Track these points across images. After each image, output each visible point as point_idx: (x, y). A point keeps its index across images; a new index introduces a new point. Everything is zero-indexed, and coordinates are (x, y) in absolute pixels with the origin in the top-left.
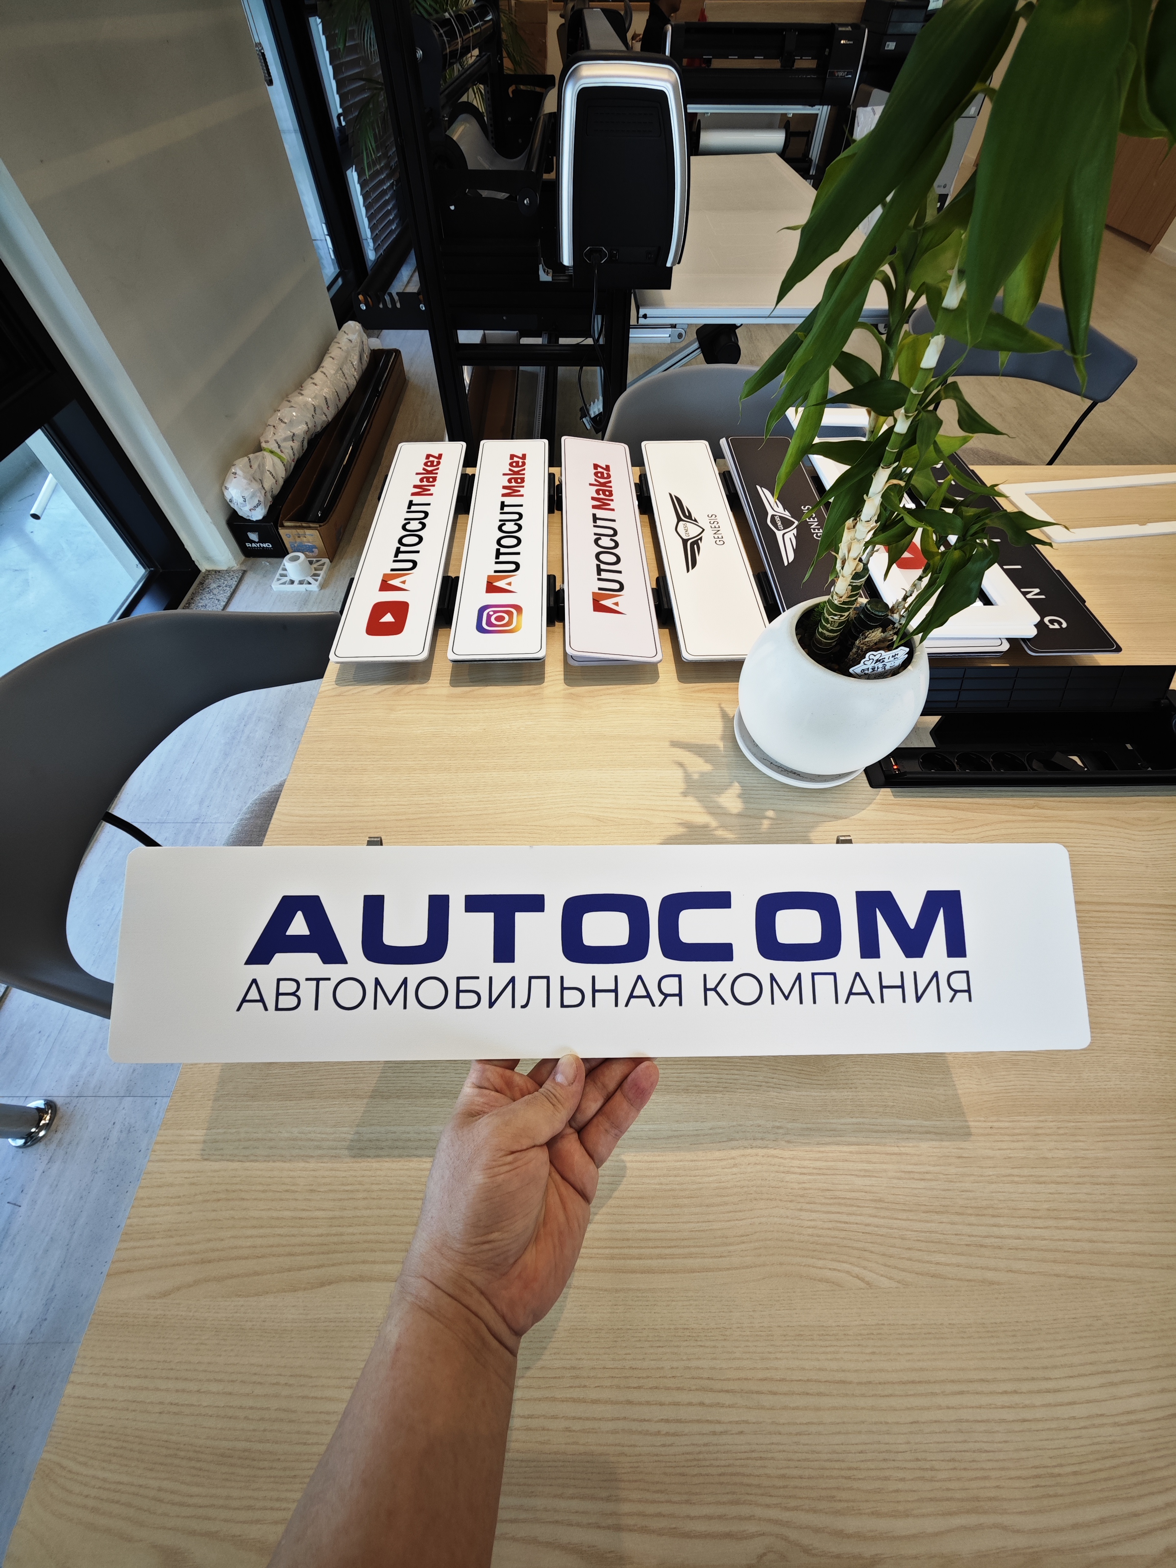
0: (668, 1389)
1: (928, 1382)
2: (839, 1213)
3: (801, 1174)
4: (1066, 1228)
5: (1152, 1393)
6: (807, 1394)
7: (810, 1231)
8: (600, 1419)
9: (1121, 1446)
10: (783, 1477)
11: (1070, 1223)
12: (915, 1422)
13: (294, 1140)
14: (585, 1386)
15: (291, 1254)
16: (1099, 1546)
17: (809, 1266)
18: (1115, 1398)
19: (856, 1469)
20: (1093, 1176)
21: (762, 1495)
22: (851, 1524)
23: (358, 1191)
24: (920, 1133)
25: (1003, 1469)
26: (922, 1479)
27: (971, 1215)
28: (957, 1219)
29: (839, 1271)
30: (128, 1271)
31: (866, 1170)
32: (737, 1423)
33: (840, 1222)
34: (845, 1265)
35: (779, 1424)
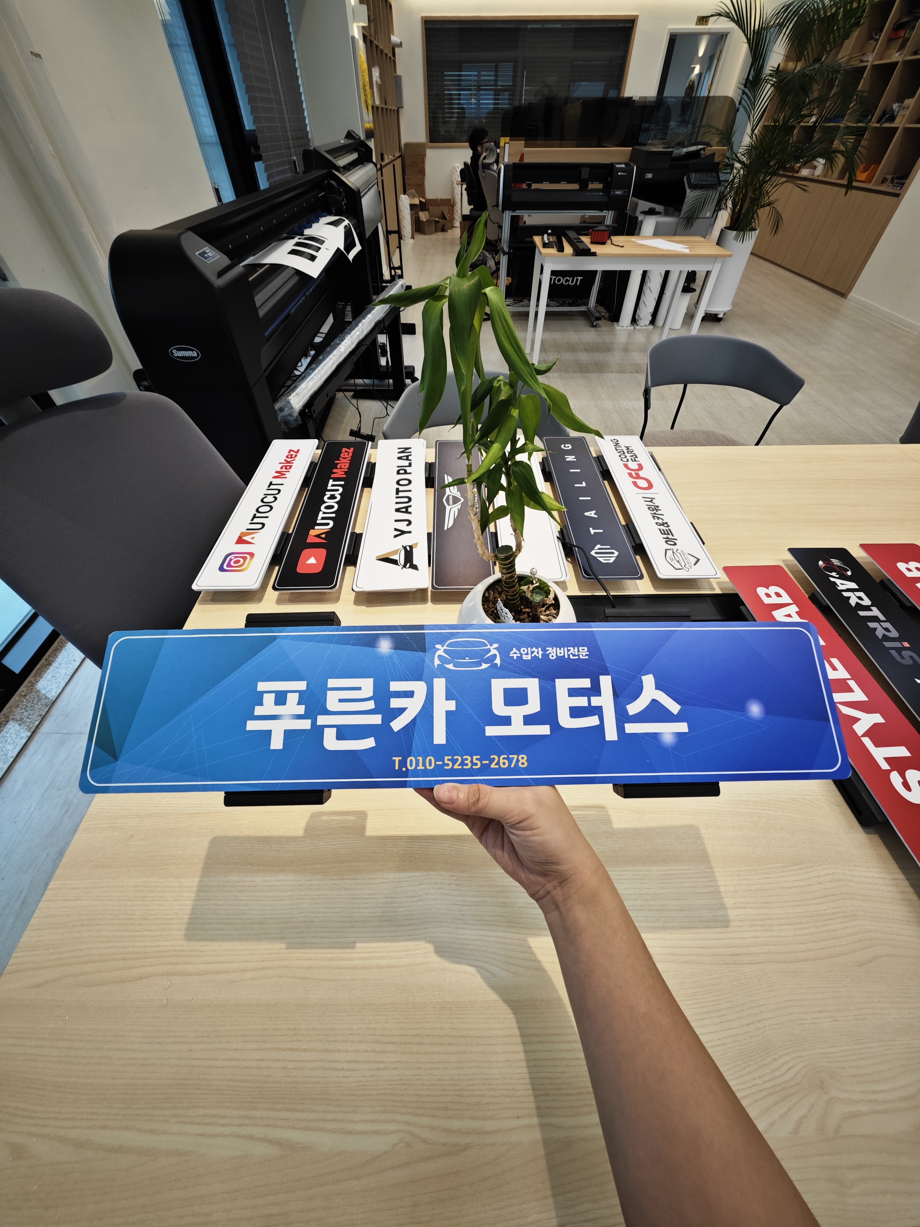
0: (353, 1042)
3: (462, 905)
6: (442, 1044)
8: (306, 1061)
10: (418, 1095)
12: (508, 1061)
13: (137, 886)
14: (300, 1041)
15: (124, 959)
19: (465, 1090)
20: (649, 906)
21: (402, 1107)
22: (456, 1124)
23: (174, 918)
26: (506, 1096)
30: (17, 972)
31: (504, 903)
32: (394, 1062)
34: (479, 962)
35: (420, 1063)
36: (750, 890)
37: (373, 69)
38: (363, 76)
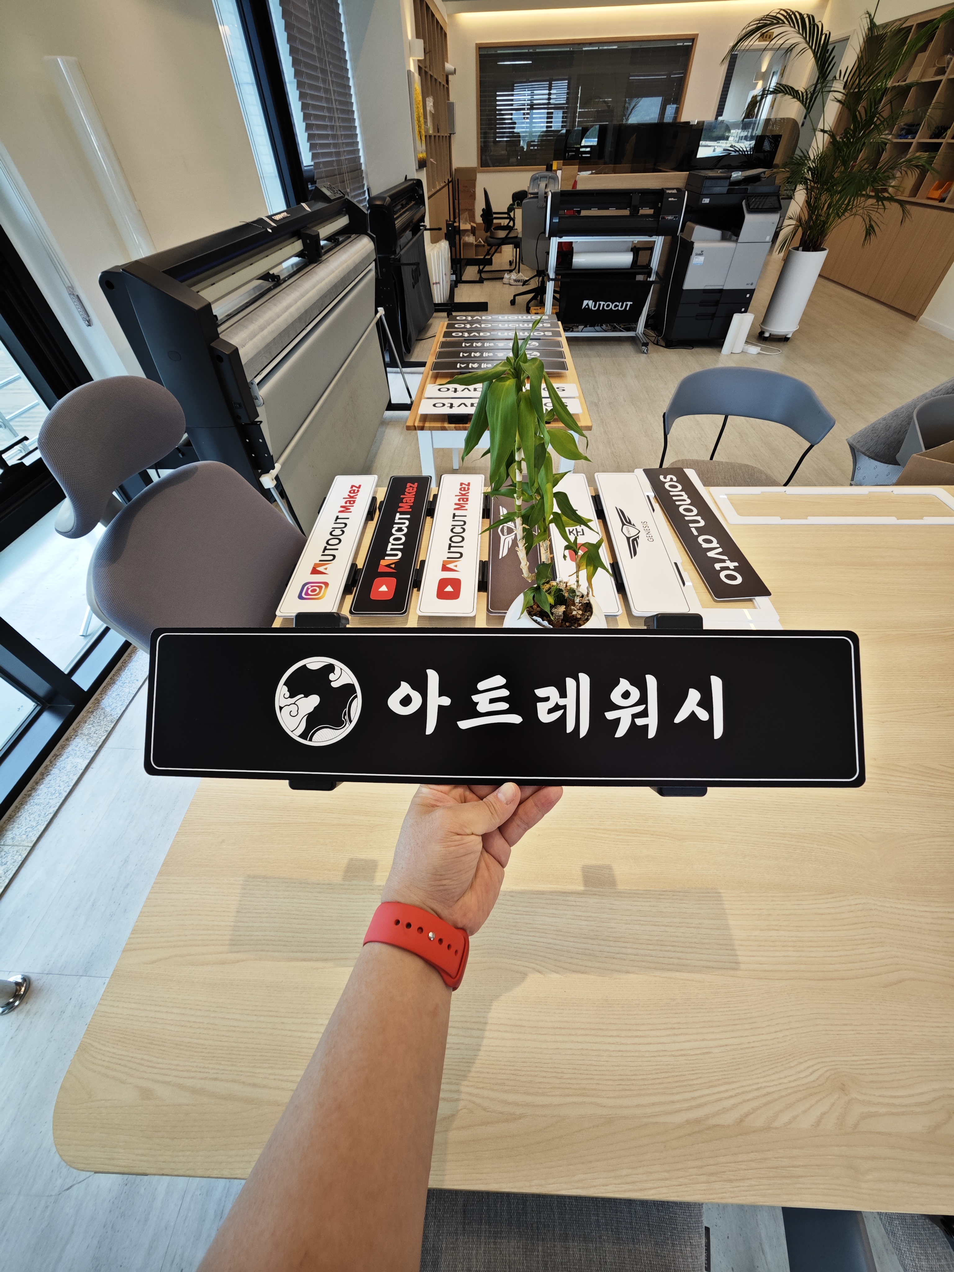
1: (569, 1028)
2: (535, 936)
4: (666, 951)
5: (697, 1040)
6: (499, 1031)
7: (516, 945)
9: (672, 1067)
11: (668, 948)
12: (557, 1049)
16: (649, 1117)
17: (512, 964)
18: (674, 1042)
19: (519, 1070)
20: (688, 923)
22: (511, 1098)
23: (263, 913)
24: (590, 895)
25: (603, 1075)
26: (555, 1077)
28: (602, 943)
29: (528, 967)
31: (554, 914)
32: (457, 1044)
33: (534, 941)
34: (532, 964)
36: (784, 915)
37: (427, 99)
38: (418, 107)
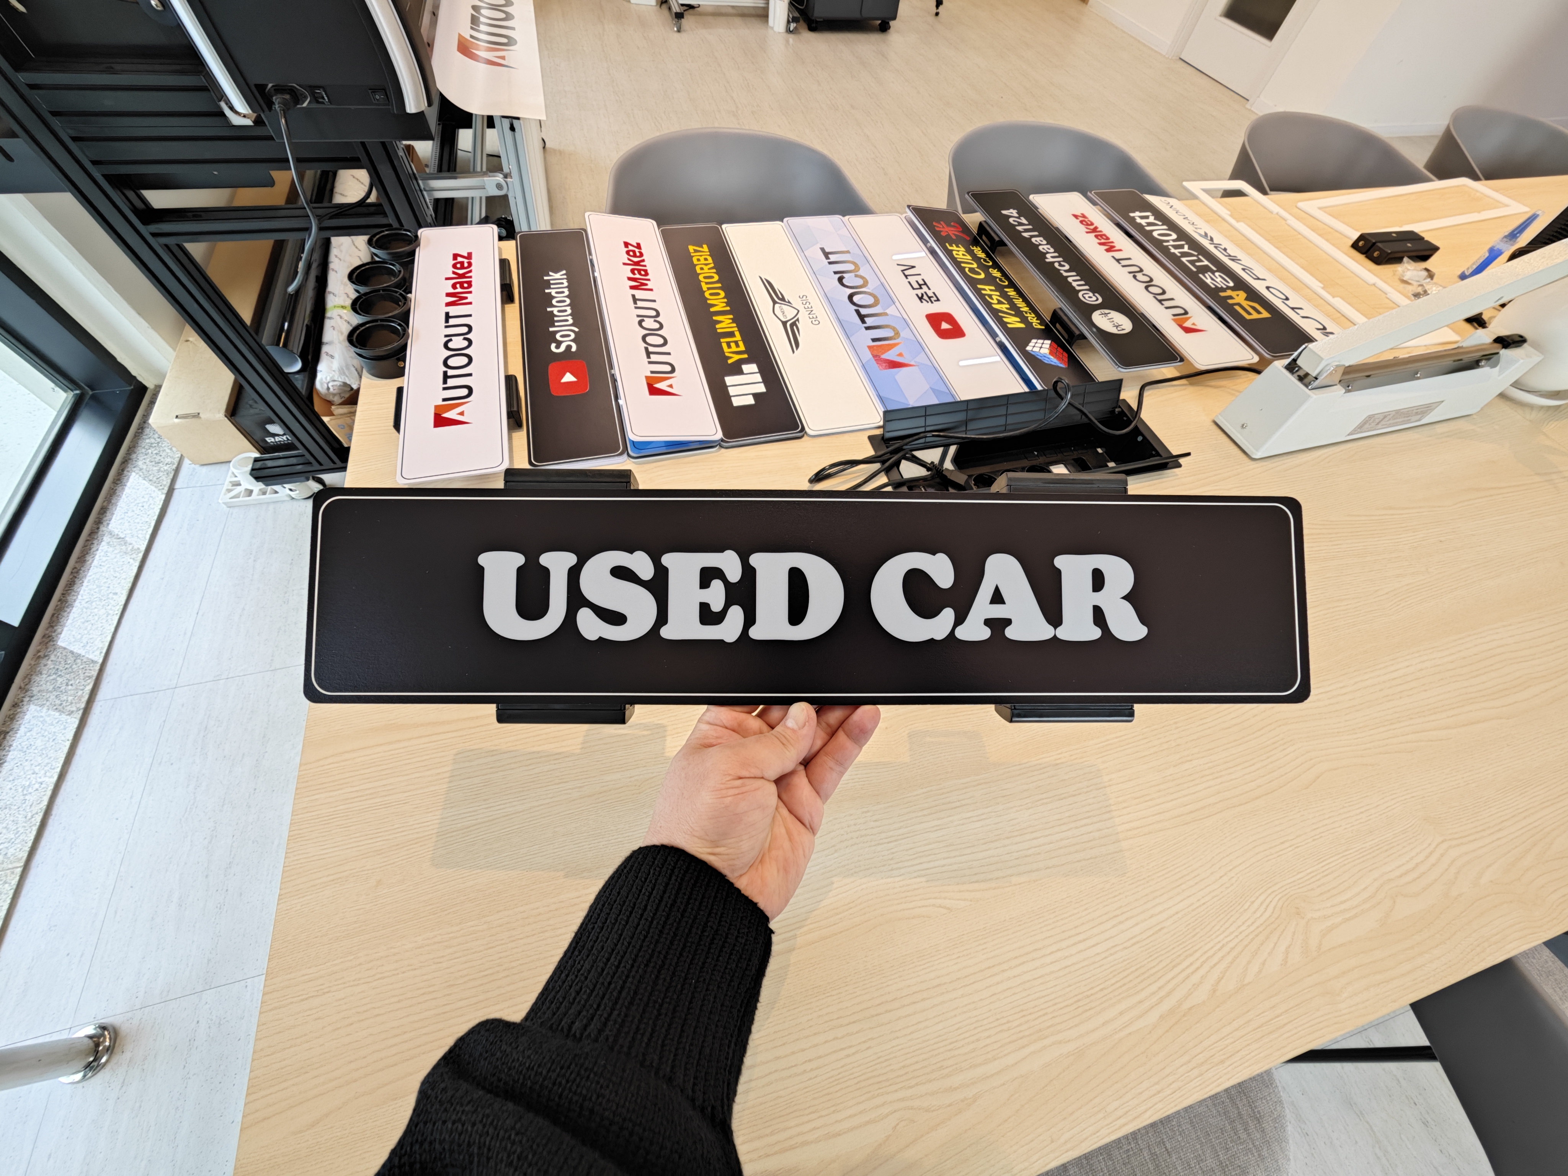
1: (1000, 964)
2: (921, 863)
3: (889, 843)
5: (1146, 920)
6: (914, 1003)
9: (1128, 962)
10: (904, 1067)
12: (993, 995)
16: (1120, 1030)
17: (904, 910)
18: (1122, 932)
19: (956, 1041)
21: (890, 1085)
22: (957, 1080)
24: (974, 786)
25: (1055, 1004)
26: (1001, 1031)
27: (1017, 836)
28: (1007, 842)
29: (926, 906)
32: (864, 1042)
33: (923, 870)
35: (896, 1031)
